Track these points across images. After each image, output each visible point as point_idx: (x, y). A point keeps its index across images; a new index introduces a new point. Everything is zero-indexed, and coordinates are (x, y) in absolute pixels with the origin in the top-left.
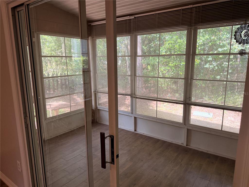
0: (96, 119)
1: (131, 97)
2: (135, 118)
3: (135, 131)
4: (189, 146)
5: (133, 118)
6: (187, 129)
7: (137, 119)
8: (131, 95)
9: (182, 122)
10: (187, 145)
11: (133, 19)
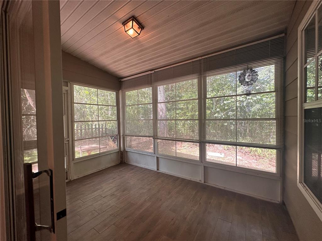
0: (124, 160)
1: (153, 138)
2: (157, 158)
3: (158, 170)
4: (207, 183)
6: (204, 166)
7: (159, 158)
8: (153, 137)
9: (199, 160)
10: (205, 182)
11: (153, 73)
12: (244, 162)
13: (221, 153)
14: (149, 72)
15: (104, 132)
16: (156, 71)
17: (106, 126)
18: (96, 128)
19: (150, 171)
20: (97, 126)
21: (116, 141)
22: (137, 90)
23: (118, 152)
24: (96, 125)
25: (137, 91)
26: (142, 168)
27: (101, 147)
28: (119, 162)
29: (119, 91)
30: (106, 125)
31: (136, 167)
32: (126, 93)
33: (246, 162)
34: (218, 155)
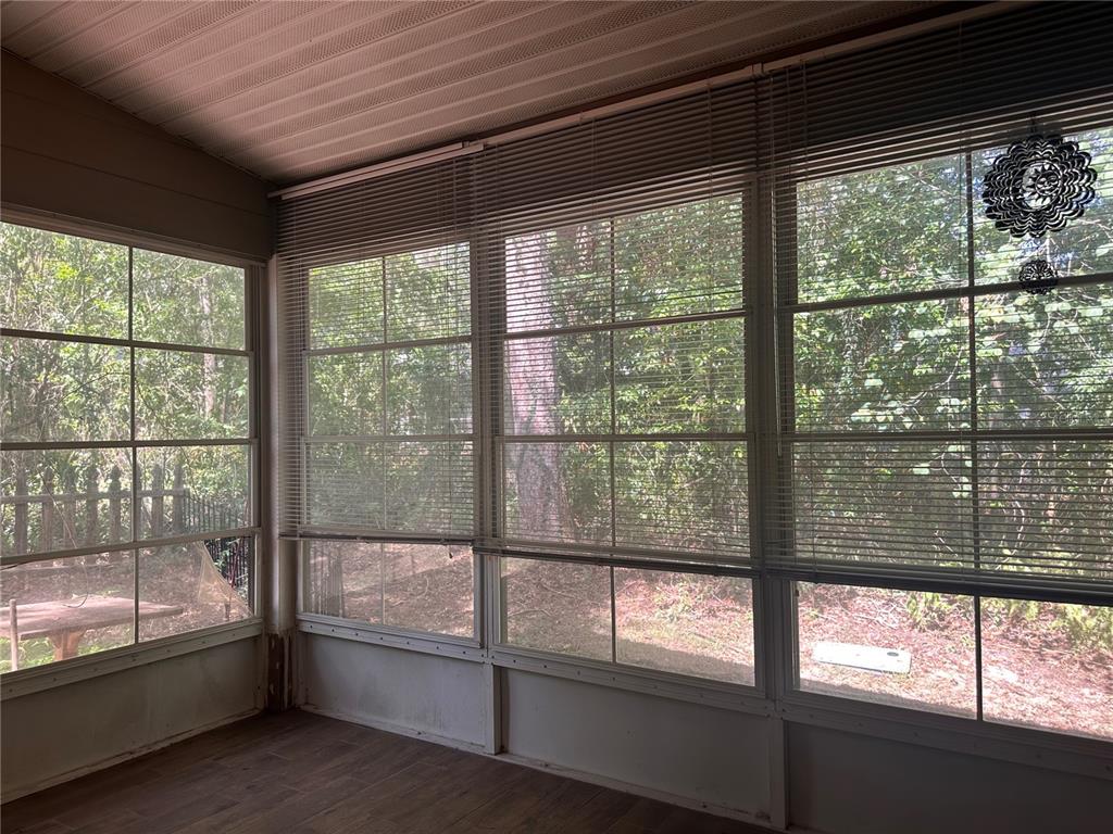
0: (290, 692)
1: (475, 551)
2: (501, 673)
3: (502, 749)
5: (489, 672)
6: (786, 722)
7: (511, 675)
8: (472, 542)
9: (751, 684)
10: (789, 824)
11: (479, 155)
12: (1035, 701)
13: (890, 646)
14: (456, 151)
15: (168, 517)
16: (493, 141)
17: (179, 482)
18: (115, 493)
19: (455, 757)
20: (126, 483)
21: (244, 576)
22: (383, 254)
23: (255, 639)
24: (116, 474)
25: (377, 261)
26: (400, 742)
27: (146, 607)
28: (261, 706)
29: (265, 262)
30: (179, 474)
31: (367, 732)
32: (313, 273)
33: (1042, 700)
34: (873, 657)
